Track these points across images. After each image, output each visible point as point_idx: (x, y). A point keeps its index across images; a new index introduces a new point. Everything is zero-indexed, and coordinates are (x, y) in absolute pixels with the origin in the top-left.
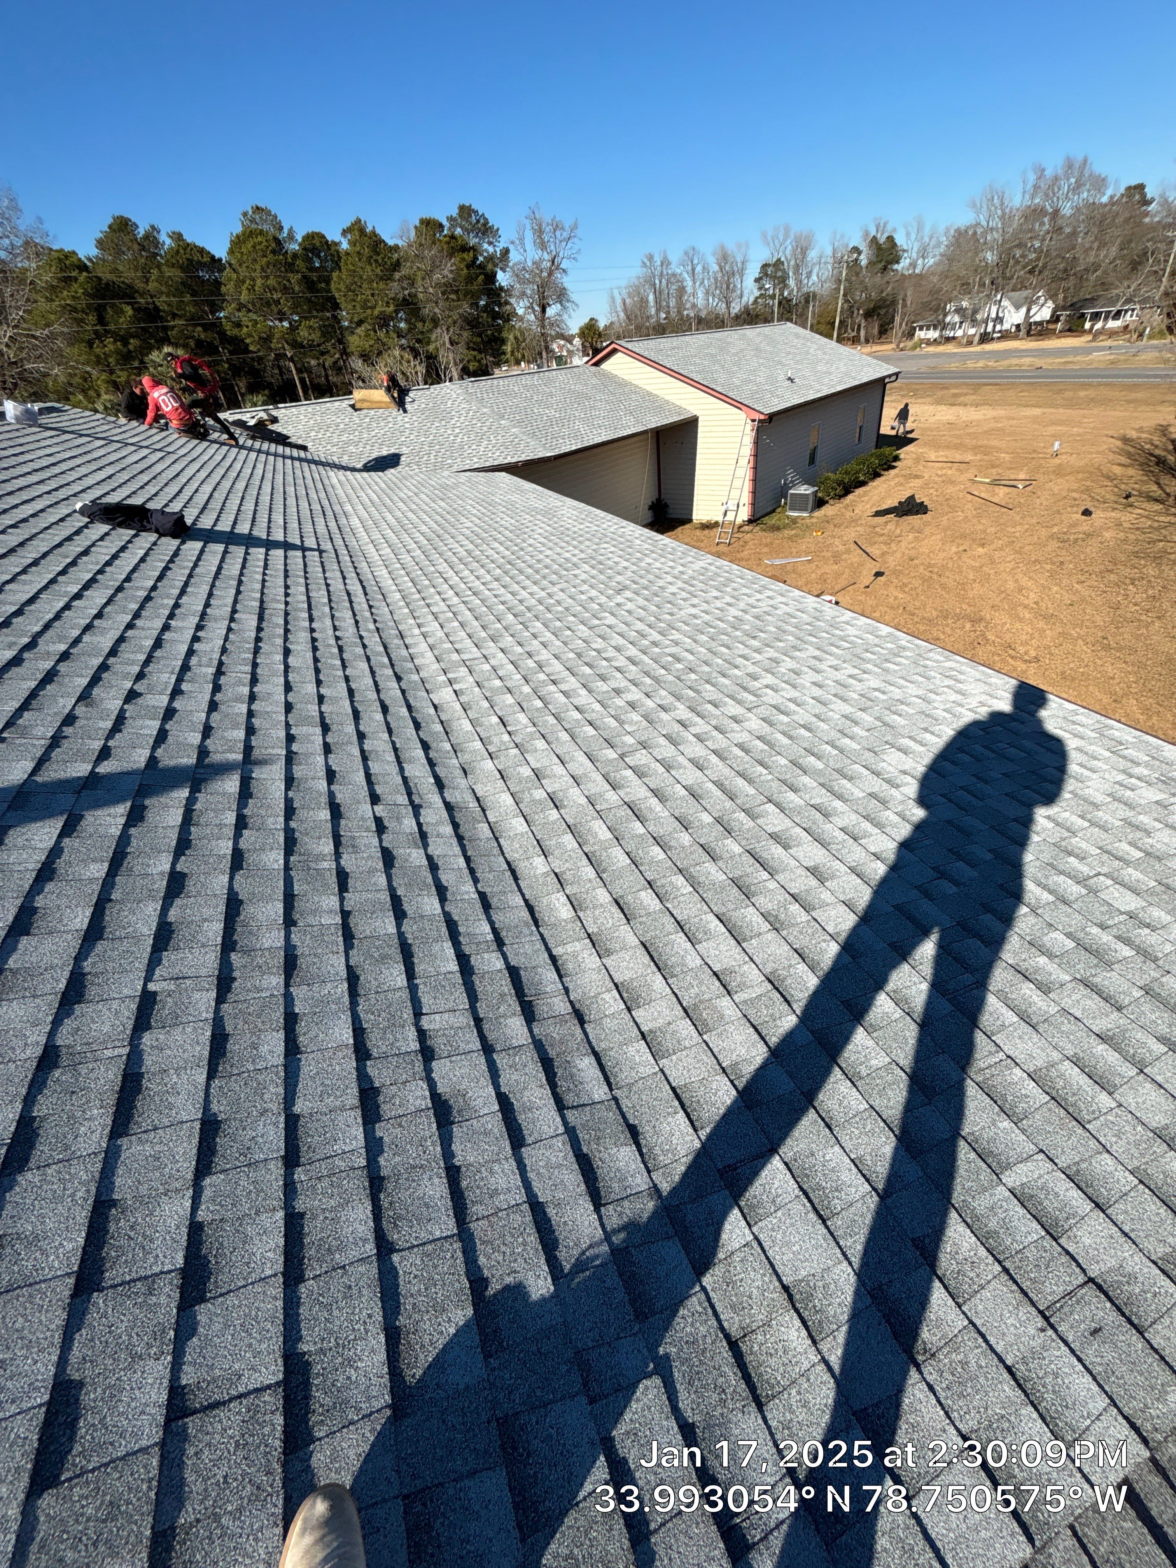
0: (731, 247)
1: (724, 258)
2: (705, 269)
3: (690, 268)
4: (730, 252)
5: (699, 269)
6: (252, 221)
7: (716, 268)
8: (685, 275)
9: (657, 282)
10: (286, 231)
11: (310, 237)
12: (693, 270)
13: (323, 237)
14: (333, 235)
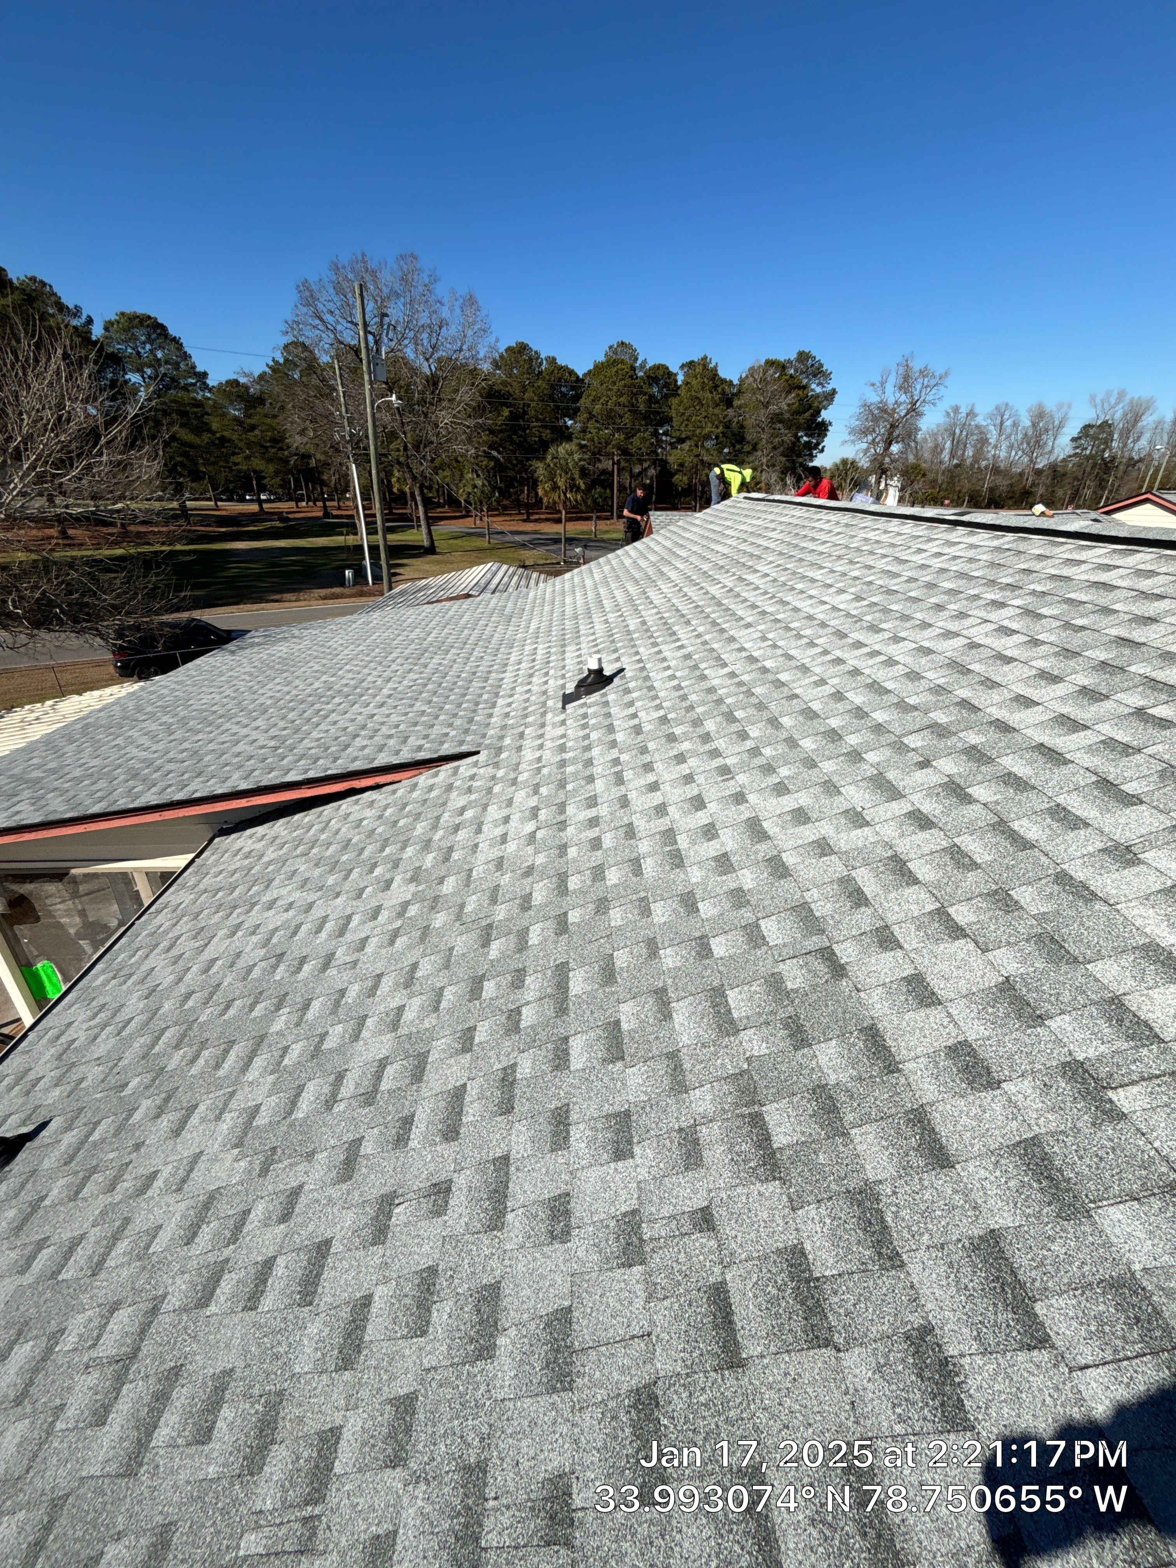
0: (1050, 405)
1: (1040, 415)
2: (1015, 425)
3: (998, 422)
4: (1048, 410)
5: (1008, 423)
6: (616, 353)
7: (1028, 423)
8: (992, 428)
9: (958, 431)
10: (639, 362)
11: (657, 367)
12: (1002, 424)
13: (667, 368)
14: (674, 368)
